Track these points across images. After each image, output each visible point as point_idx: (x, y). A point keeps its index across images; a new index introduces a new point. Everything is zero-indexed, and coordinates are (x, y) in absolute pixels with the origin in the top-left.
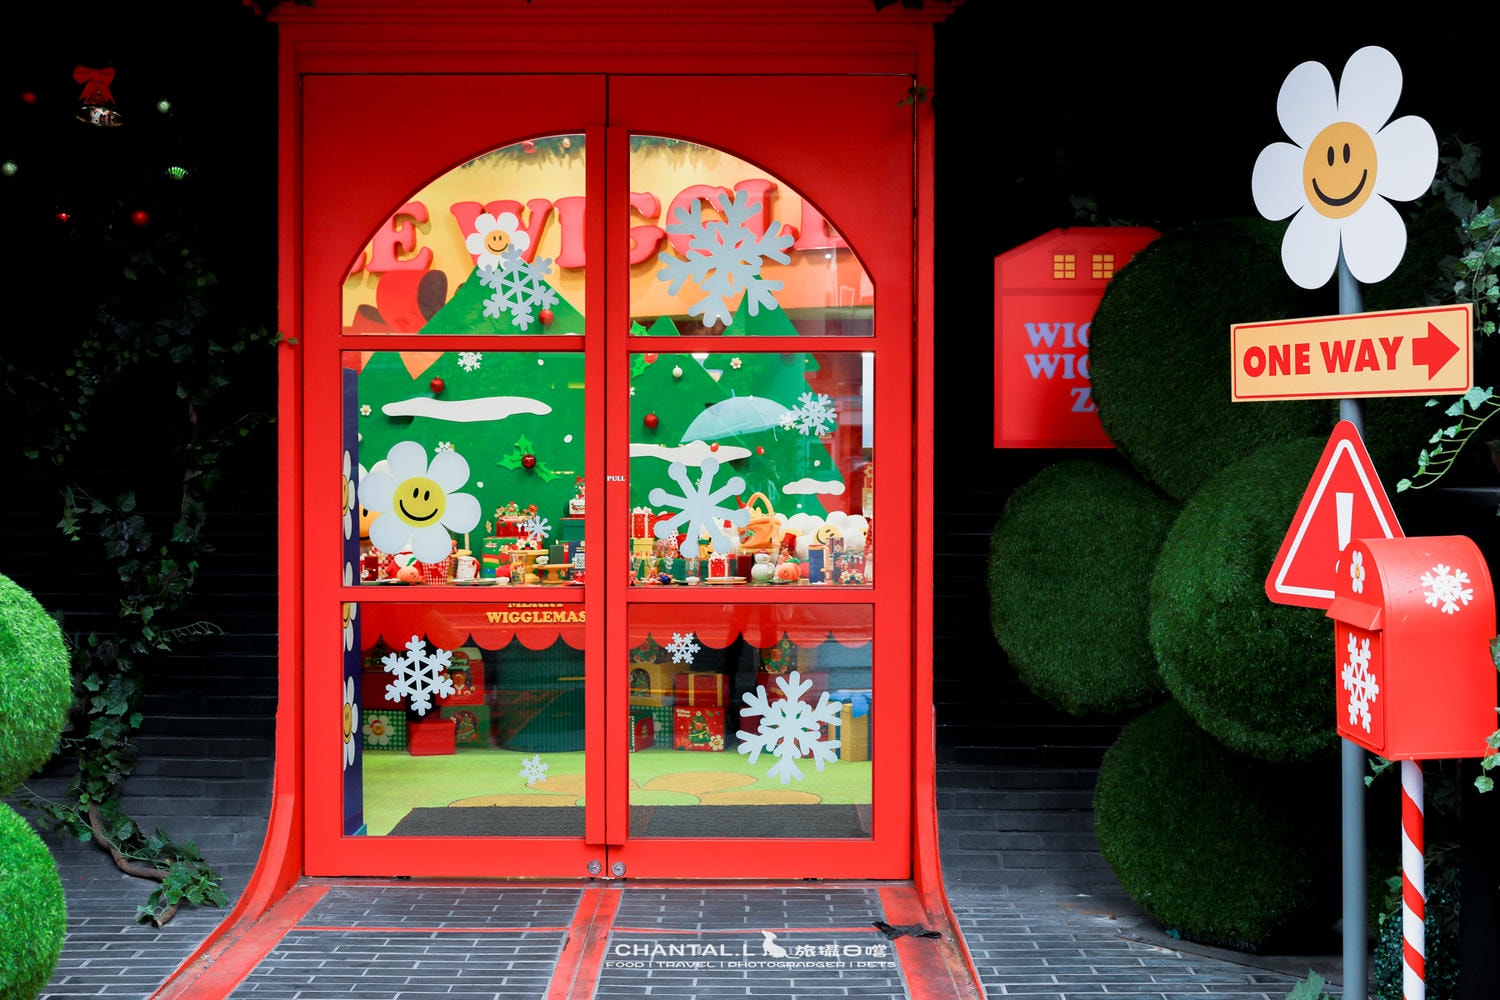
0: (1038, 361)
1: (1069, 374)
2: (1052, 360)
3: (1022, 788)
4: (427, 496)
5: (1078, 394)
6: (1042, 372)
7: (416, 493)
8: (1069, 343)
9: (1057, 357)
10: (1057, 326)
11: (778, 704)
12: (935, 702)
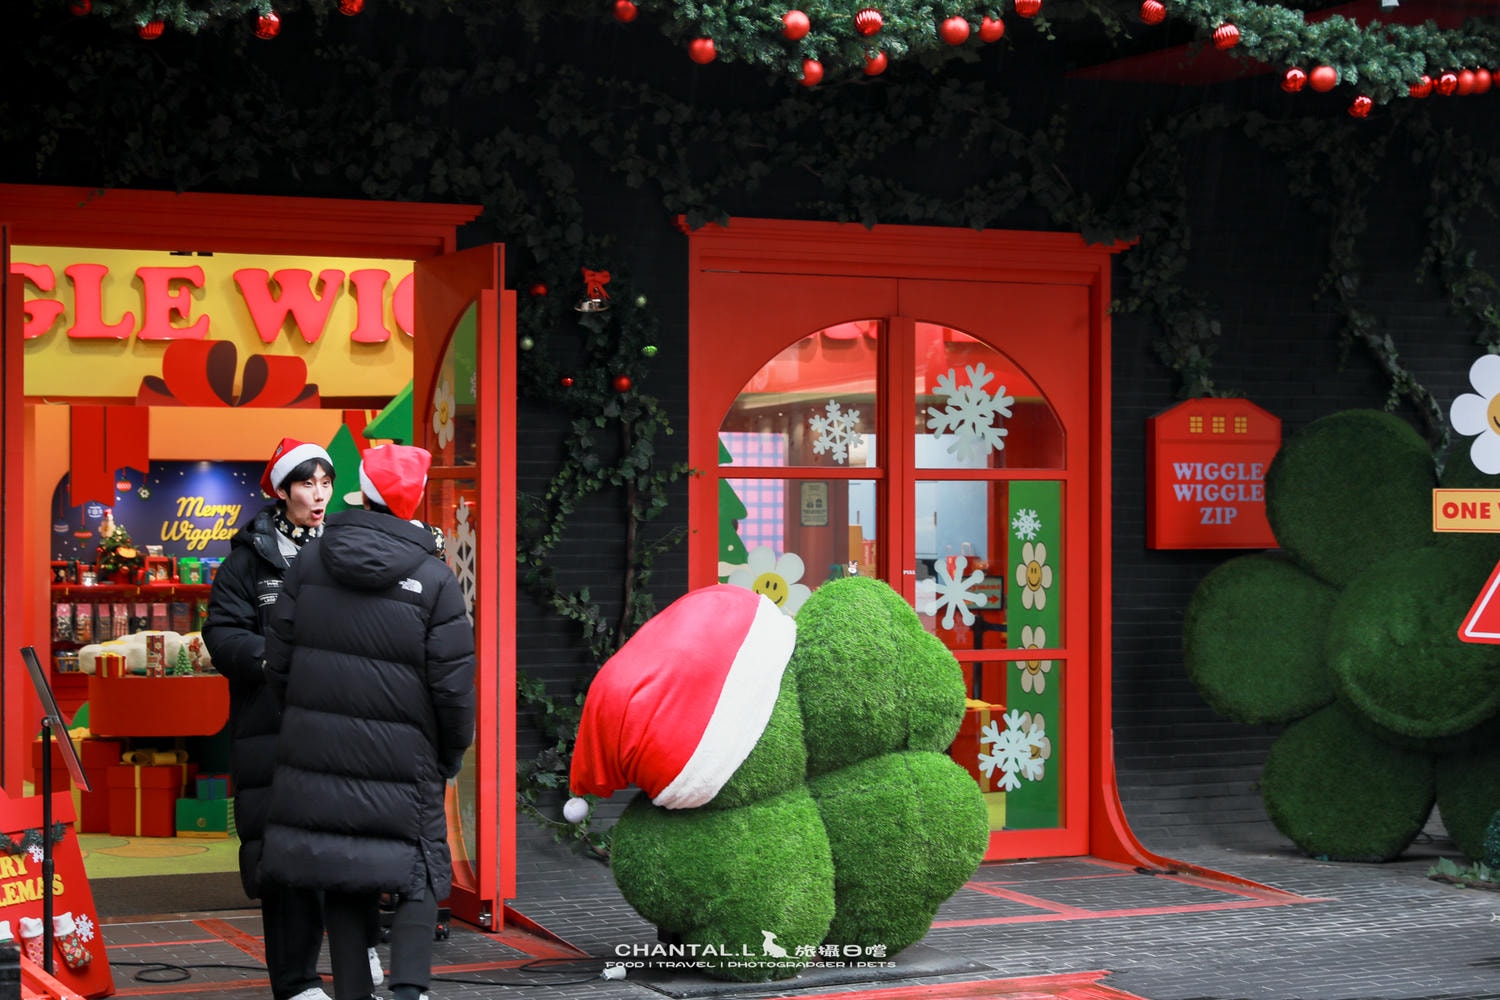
0: (1181, 489)
1: (1199, 498)
2: (1189, 488)
3: (1169, 785)
4: (775, 587)
5: (1205, 512)
6: (1184, 497)
7: (768, 584)
8: (1199, 477)
9: (1192, 486)
10: (1192, 465)
11: (1006, 733)
12: (1113, 727)
